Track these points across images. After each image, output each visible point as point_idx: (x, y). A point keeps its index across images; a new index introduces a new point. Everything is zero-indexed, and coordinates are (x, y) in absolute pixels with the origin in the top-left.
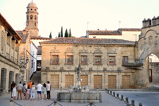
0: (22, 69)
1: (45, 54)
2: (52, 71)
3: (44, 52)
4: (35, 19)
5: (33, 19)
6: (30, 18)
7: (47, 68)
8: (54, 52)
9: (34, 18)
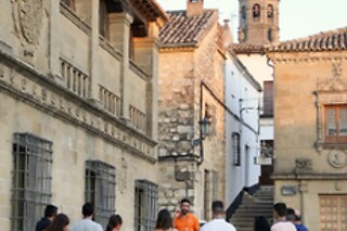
0: (184, 167)
1: (288, 100)
2: (326, 177)
3: (286, 93)
4: (270, 16)
5: (264, 19)
6: (250, 13)
7: (303, 164)
8: (333, 91)
9: (264, 13)
